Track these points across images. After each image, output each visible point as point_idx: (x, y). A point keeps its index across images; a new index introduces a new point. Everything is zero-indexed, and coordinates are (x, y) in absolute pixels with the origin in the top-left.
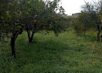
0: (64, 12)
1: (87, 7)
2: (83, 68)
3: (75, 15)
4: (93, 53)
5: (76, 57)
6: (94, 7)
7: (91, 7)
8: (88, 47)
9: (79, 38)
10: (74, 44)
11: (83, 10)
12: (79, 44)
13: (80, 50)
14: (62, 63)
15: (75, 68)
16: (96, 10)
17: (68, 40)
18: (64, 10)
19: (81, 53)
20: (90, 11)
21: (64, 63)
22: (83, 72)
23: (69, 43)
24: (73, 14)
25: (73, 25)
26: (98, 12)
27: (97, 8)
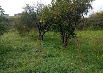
0: (3, 12)
1: (28, 8)
2: (28, 67)
3: (17, 15)
4: (36, 52)
5: (21, 58)
6: (34, 9)
7: (31, 8)
8: (31, 47)
9: (23, 38)
10: (18, 45)
11: (24, 10)
12: (23, 45)
13: (24, 51)
14: (6, 67)
15: (20, 69)
16: (36, 12)
17: (11, 42)
18: (3, 11)
19: (26, 53)
20: (31, 12)
21: (8, 67)
22: (27, 71)
23: (13, 45)
24: (15, 15)
25: (16, 26)
26: (38, 13)
27: (37, 10)
